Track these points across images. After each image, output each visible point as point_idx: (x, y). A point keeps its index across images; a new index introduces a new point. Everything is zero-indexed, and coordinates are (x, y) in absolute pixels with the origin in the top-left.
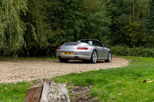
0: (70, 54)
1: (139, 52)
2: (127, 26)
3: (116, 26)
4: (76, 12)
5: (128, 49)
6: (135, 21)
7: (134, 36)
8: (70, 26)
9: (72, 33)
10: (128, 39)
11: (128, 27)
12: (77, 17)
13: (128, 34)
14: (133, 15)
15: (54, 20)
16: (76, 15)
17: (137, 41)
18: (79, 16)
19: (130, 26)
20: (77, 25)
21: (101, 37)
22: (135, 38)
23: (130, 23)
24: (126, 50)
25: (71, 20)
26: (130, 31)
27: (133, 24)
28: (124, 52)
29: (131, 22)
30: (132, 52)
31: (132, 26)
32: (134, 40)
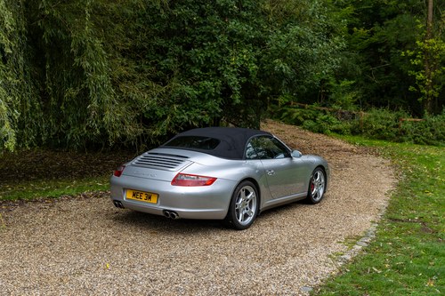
0: (150, 198)
1: (438, 131)
2: (411, 50)
3: (380, 50)
4: (233, 25)
5: (408, 121)
6: (432, 37)
7: (429, 78)
8: (211, 68)
9: (216, 93)
10: (411, 88)
11: (412, 53)
12: (235, 40)
13: (411, 73)
14: (427, 19)
15: (166, 49)
16: (232, 34)
17: (436, 95)
18: (241, 37)
19: (420, 50)
20: (233, 66)
21: (332, 83)
22: (433, 84)
23: (418, 42)
24: (402, 126)
25: (213, 52)
26: (419, 65)
27: (426, 46)
28: (395, 130)
29: (423, 40)
30: (420, 129)
31: (425, 52)
32: (429, 90)
